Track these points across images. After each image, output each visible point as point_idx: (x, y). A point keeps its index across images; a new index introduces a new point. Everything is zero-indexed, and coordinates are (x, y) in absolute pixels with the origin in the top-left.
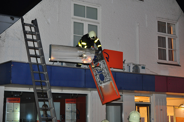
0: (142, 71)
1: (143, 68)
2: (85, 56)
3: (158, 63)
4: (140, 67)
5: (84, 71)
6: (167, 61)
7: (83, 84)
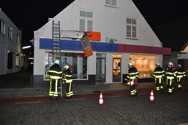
0: (115, 42)
1: (116, 41)
2: (79, 35)
3: (126, 38)
4: (114, 40)
5: (78, 42)
6: (131, 38)
7: (77, 48)
